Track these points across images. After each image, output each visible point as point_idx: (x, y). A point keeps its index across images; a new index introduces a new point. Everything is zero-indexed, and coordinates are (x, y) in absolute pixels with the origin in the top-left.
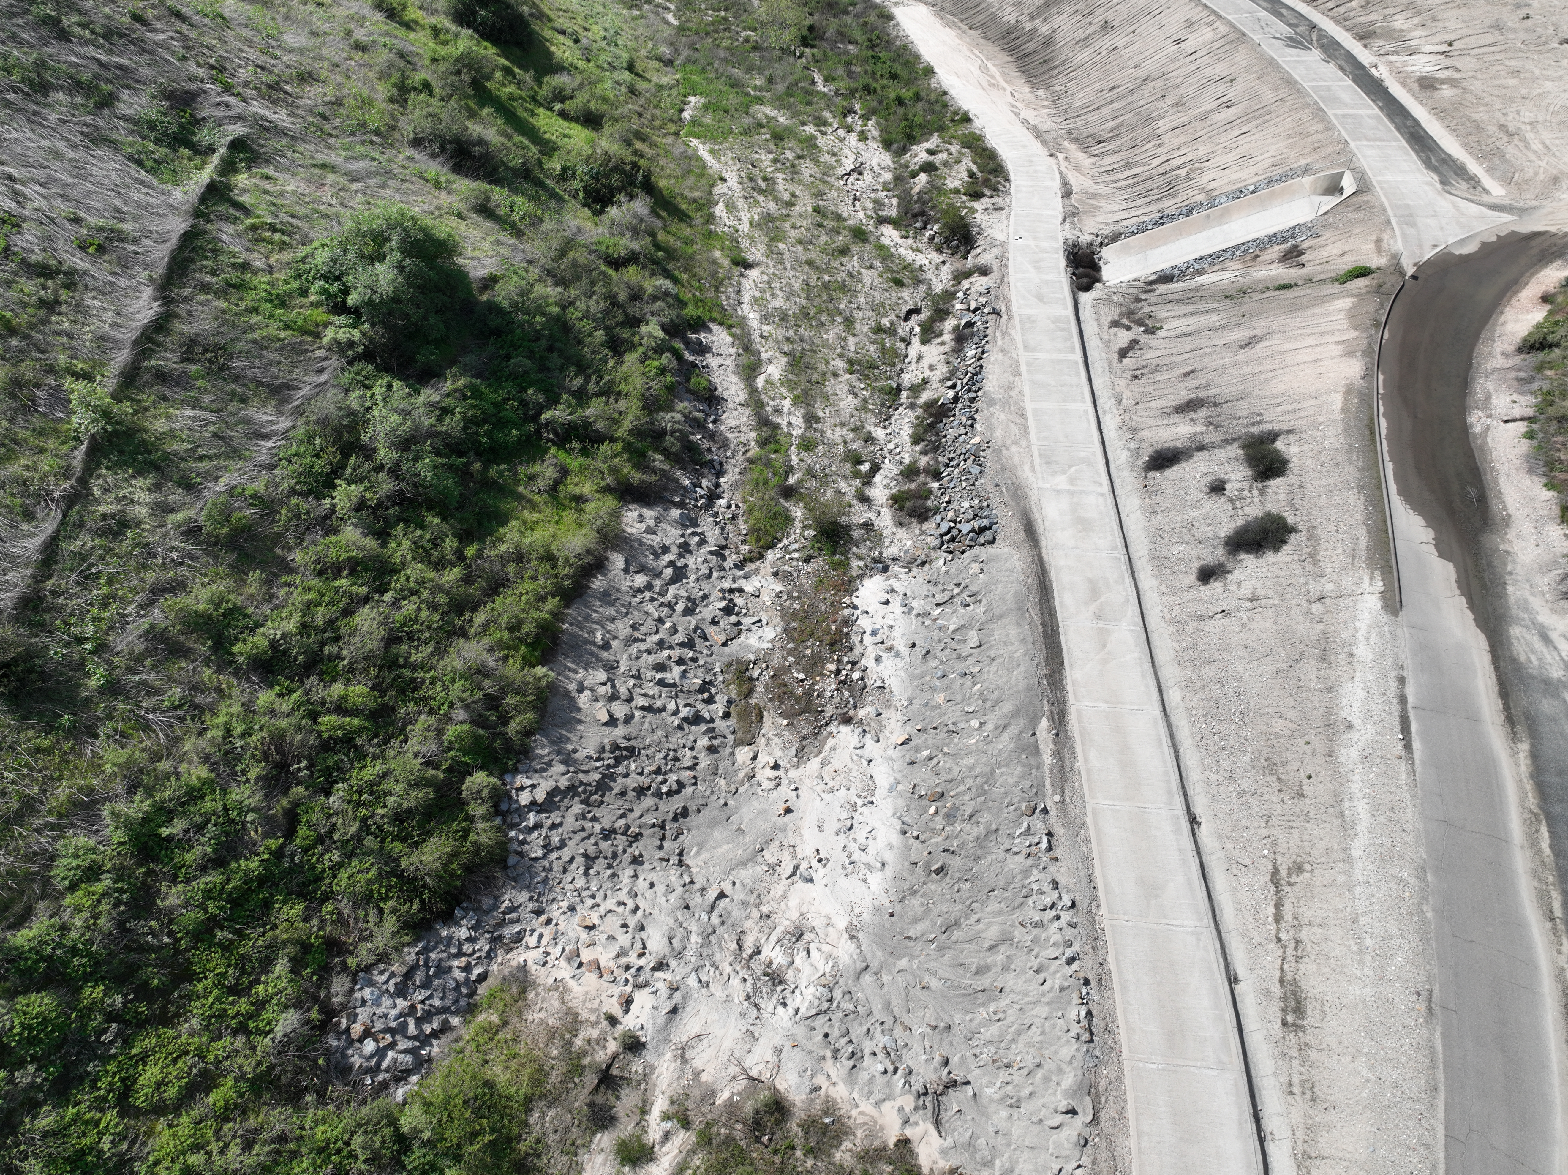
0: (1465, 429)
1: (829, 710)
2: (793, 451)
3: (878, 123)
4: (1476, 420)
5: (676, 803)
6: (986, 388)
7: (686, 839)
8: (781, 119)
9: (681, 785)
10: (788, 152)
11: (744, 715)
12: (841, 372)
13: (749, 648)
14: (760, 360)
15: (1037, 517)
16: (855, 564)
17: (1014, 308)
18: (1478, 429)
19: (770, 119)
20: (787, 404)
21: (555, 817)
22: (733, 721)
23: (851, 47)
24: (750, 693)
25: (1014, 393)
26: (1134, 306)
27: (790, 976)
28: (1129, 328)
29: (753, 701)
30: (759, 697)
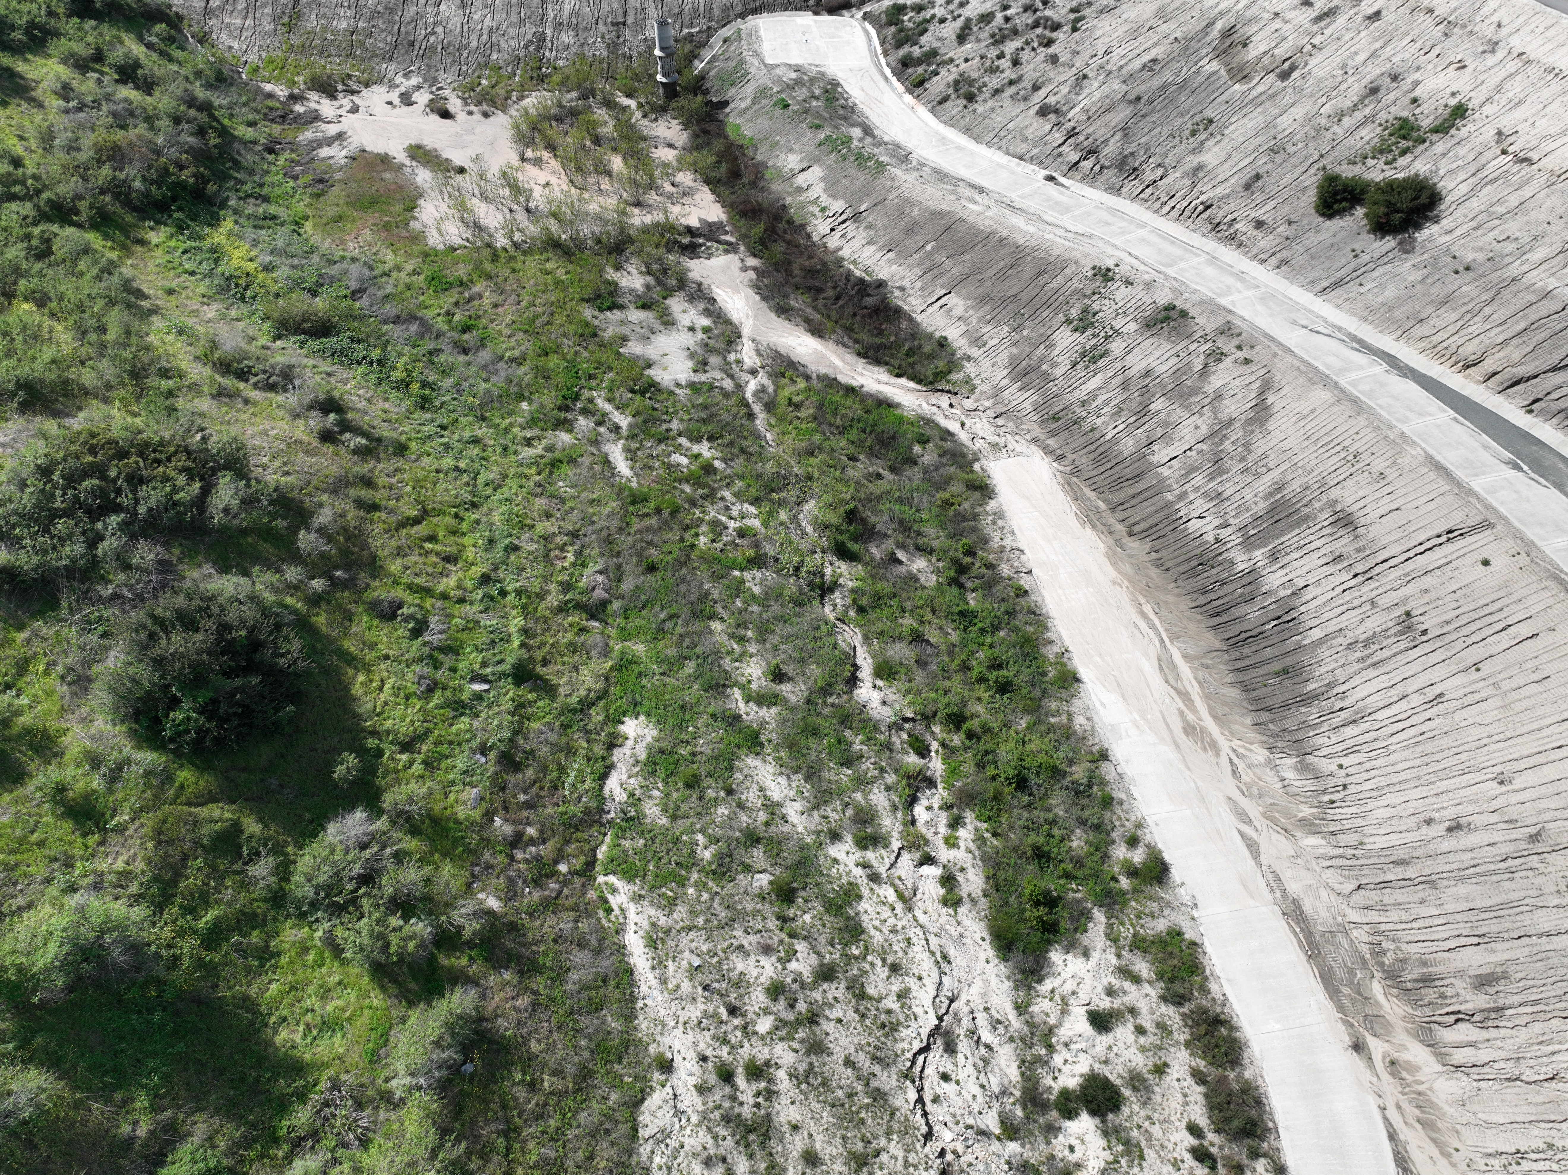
3: (980, 840)
8: (793, 811)
10: (801, 947)
19: (772, 808)
23: (919, 564)
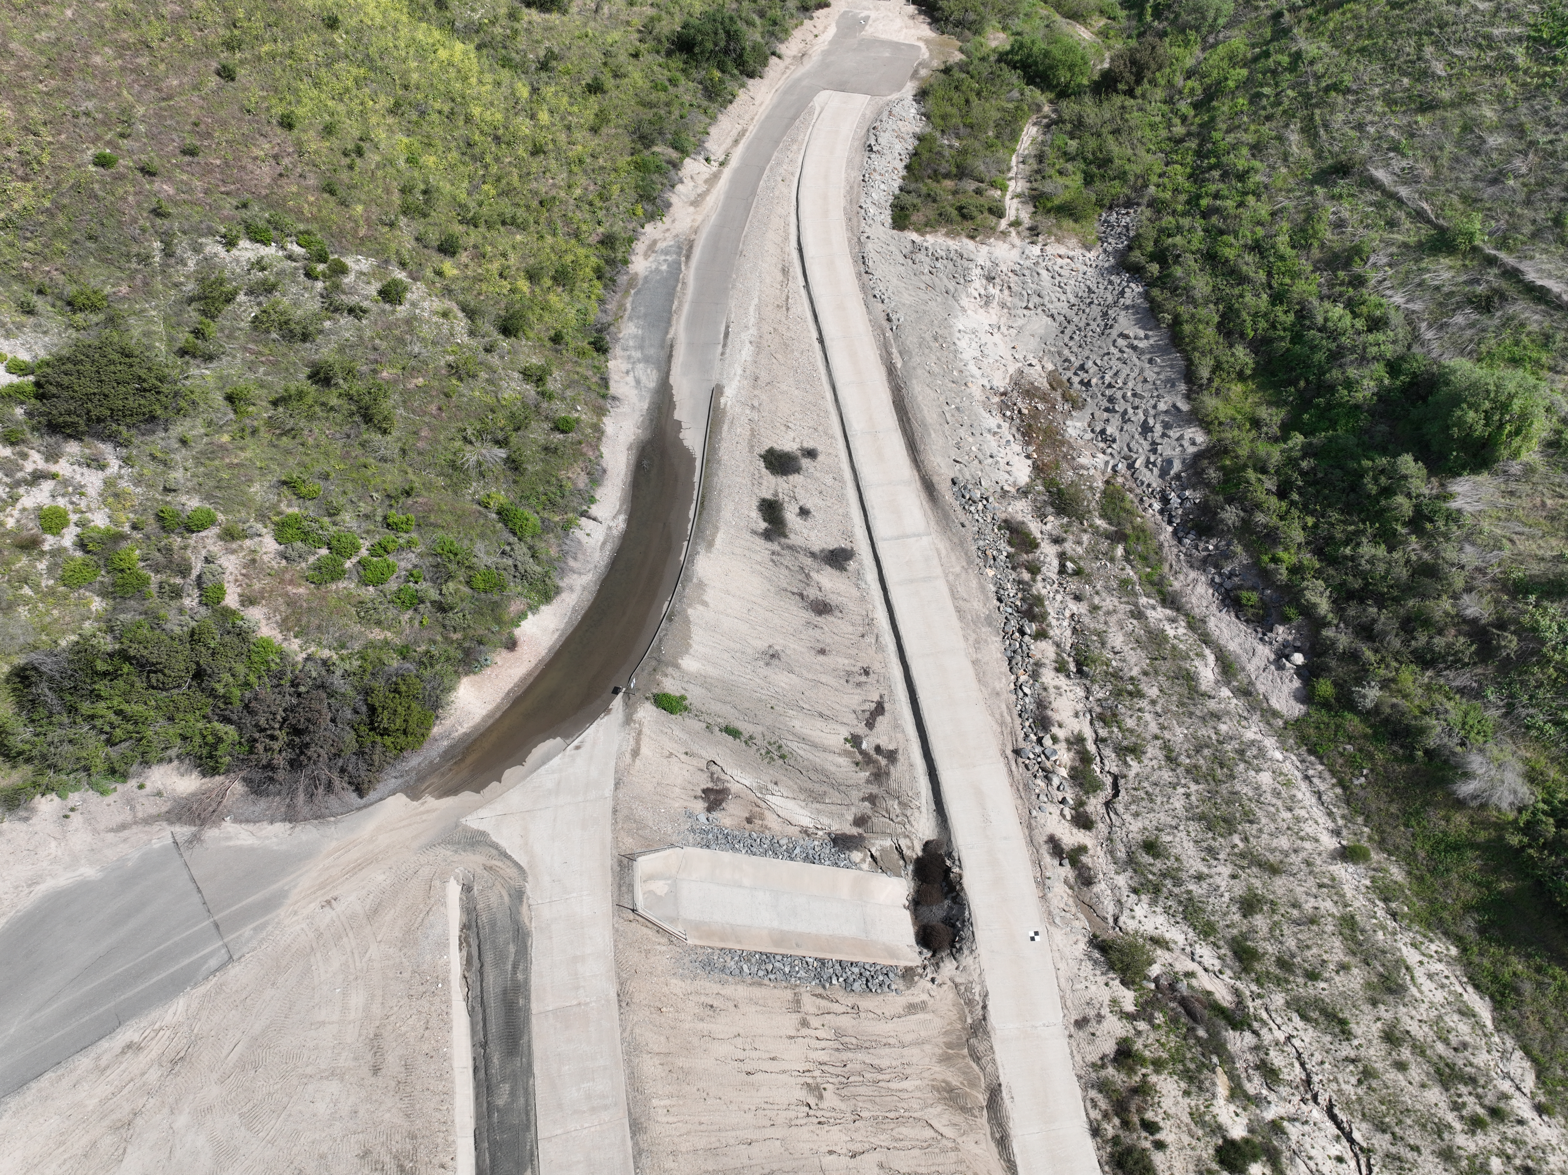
0: (629, 521)
1: (1015, 394)
2: (1135, 578)
4: (620, 524)
5: (1068, 332)
6: (1000, 639)
7: (1056, 325)
9: (1071, 338)
11: (1060, 383)
12: (1141, 677)
13: (1079, 420)
14: (1228, 684)
15: (927, 505)
16: (1040, 488)
17: (1004, 770)
18: (622, 518)
20: (1171, 632)
21: (1116, 292)
22: (1064, 378)
24: (1063, 396)
25: (973, 637)
26: (874, 789)
27: (984, 281)
28: (878, 749)
29: (1060, 391)
30: (1057, 395)
